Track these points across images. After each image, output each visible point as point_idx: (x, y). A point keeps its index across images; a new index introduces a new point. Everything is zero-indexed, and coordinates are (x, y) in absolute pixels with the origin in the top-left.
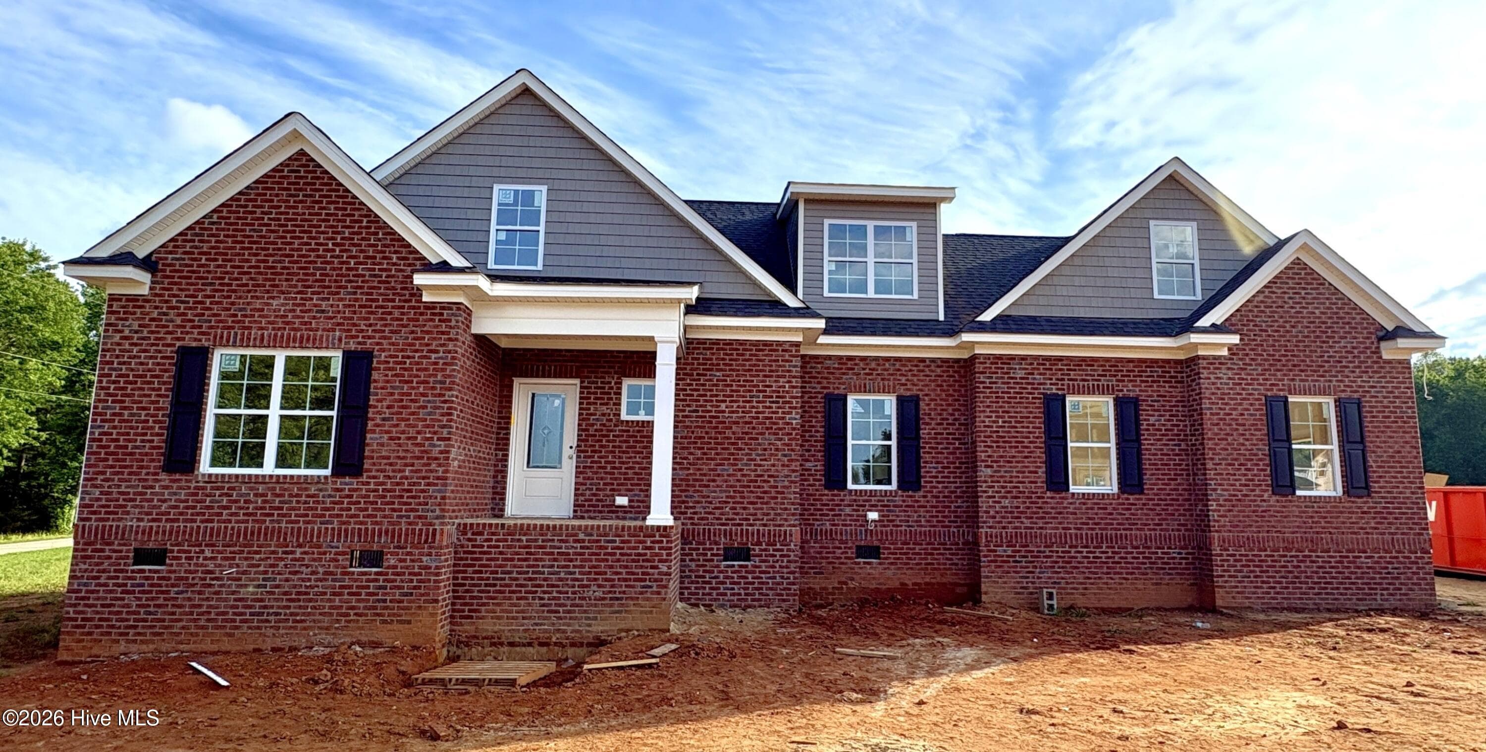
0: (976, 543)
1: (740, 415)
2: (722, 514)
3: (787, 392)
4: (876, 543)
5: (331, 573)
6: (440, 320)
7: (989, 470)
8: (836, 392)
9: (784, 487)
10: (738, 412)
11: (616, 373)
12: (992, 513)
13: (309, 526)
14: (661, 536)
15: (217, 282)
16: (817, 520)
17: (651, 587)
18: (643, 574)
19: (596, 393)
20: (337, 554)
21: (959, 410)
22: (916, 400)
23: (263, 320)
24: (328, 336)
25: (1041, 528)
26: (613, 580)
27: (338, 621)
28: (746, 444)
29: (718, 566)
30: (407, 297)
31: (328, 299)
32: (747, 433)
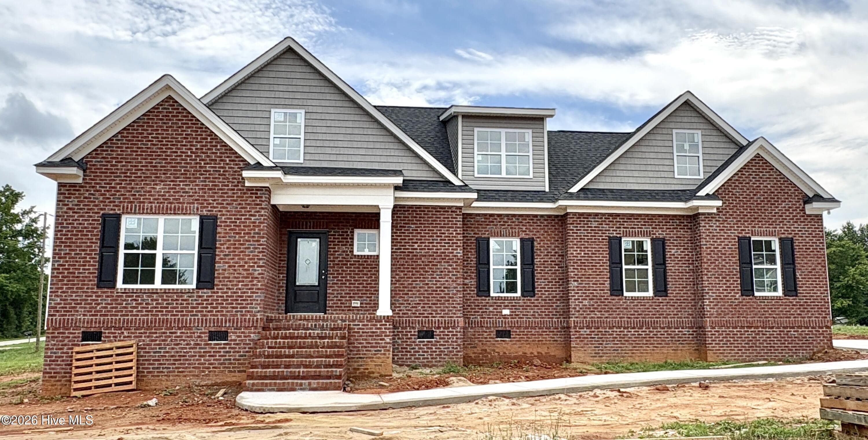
0: (569, 328)
1: (427, 251)
2: (416, 311)
3: (455, 237)
4: (508, 329)
5: (198, 344)
6: (256, 197)
7: (576, 283)
8: (483, 236)
9: (453, 294)
10: (425, 249)
11: (350, 226)
12: (578, 309)
13: (185, 318)
14: (385, 322)
15: (123, 175)
16: (472, 315)
17: (381, 351)
18: (376, 343)
19: (339, 238)
20: (201, 333)
21: (558, 247)
22: (532, 241)
23: (152, 198)
24: (190, 207)
25: (607, 317)
26: (359, 347)
27: (203, 372)
28: (431, 268)
29: (414, 342)
30: (236, 183)
31: (190, 185)
32: (430, 262)
